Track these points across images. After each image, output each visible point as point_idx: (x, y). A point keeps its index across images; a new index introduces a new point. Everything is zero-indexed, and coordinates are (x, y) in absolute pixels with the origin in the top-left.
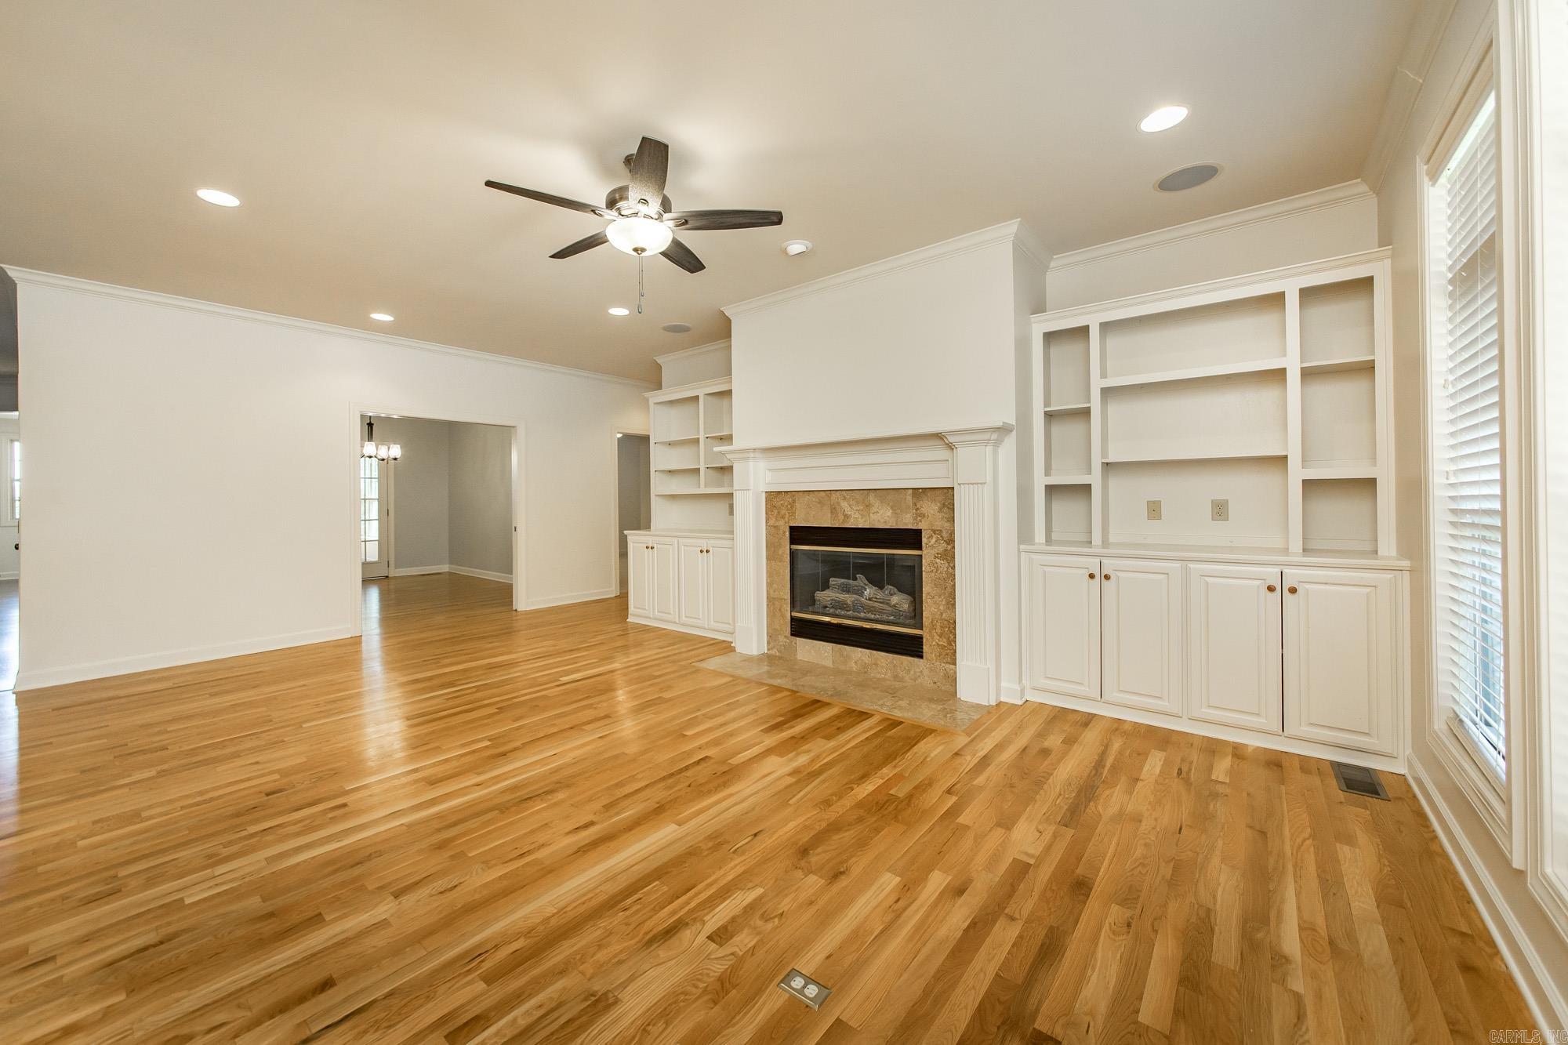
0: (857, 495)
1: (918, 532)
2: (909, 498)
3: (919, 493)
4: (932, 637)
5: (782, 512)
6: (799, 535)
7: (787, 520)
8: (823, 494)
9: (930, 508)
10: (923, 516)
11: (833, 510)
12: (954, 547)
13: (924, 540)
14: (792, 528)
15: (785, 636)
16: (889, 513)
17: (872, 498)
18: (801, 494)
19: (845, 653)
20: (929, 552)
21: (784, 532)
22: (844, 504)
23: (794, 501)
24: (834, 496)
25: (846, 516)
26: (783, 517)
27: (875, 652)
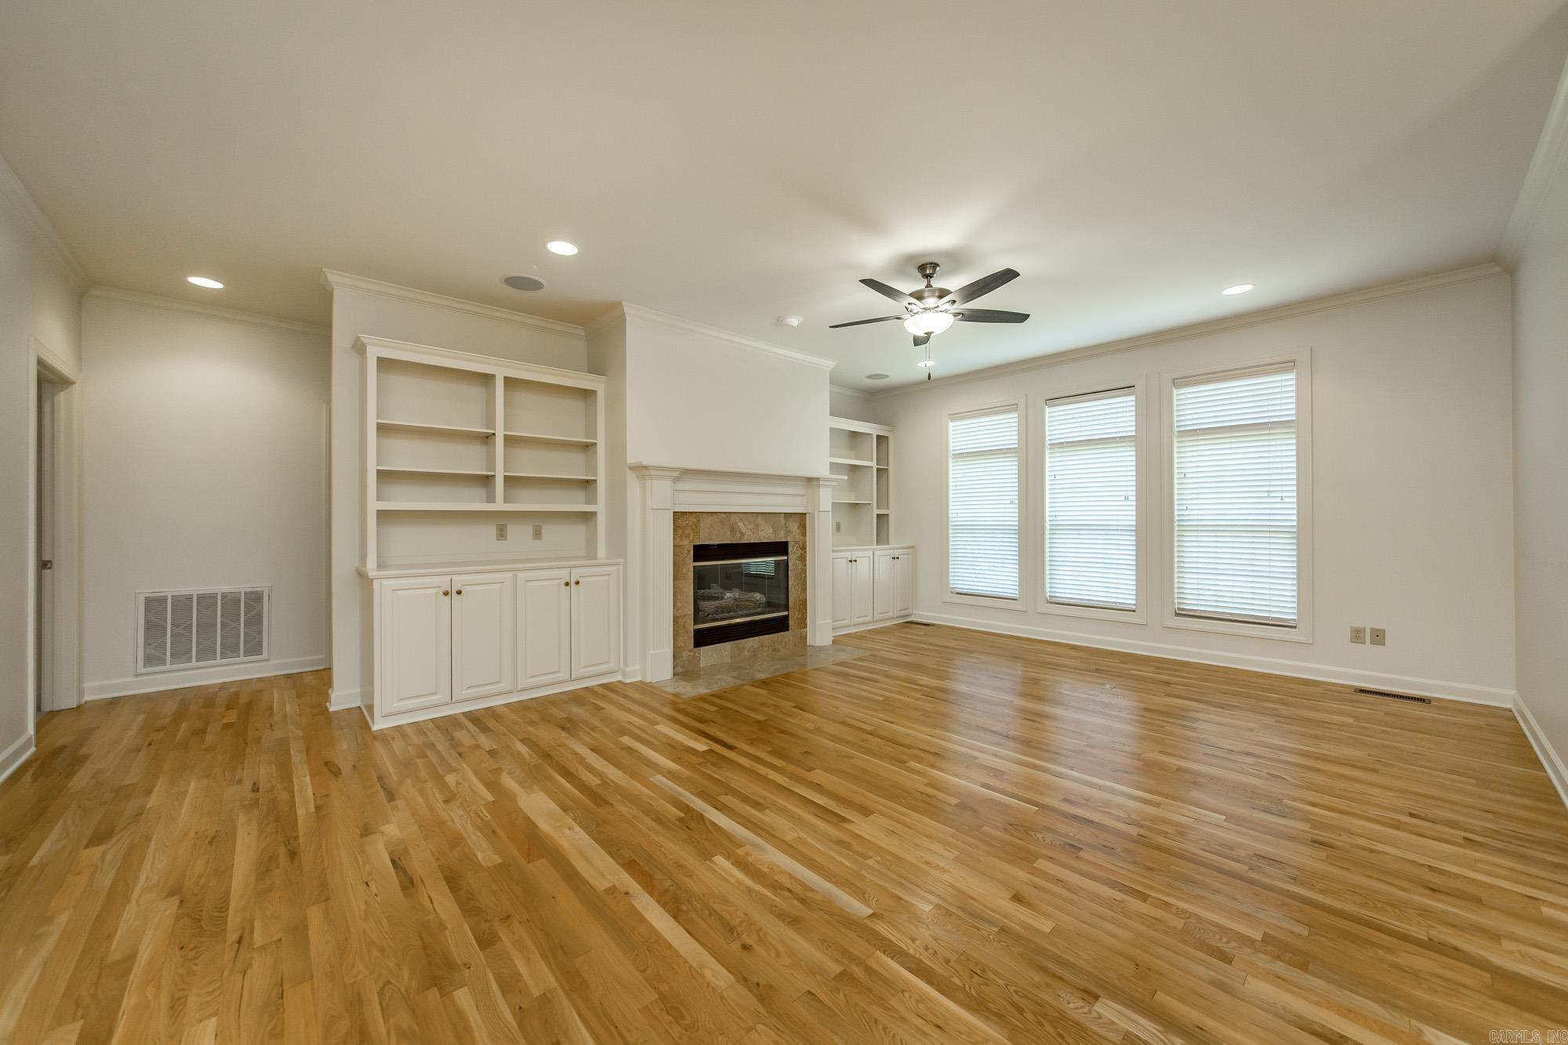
0: (749, 517)
1: (786, 544)
2: (782, 520)
3: (788, 516)
4: (794, 613)
5: (687, 532)
6: (702, 552)
7: (691, 539)
8: (724, 515)
9: (794, 526)
10: (789, 532)
11: (733, 530)
12: (805, 552)
13: (790, 549)
14: (695, 547)
15: (689, 651)
16: (771, 530)
17: (760, 520)
18: (705, 515)
19: (741, 646)
20: (793, 557)
21: (689, 551)
22: (741, 524)
23: (699, 521)
24: (733, 517)
25: (742, 534)
26: (688, 537)
27: (761, 637)
